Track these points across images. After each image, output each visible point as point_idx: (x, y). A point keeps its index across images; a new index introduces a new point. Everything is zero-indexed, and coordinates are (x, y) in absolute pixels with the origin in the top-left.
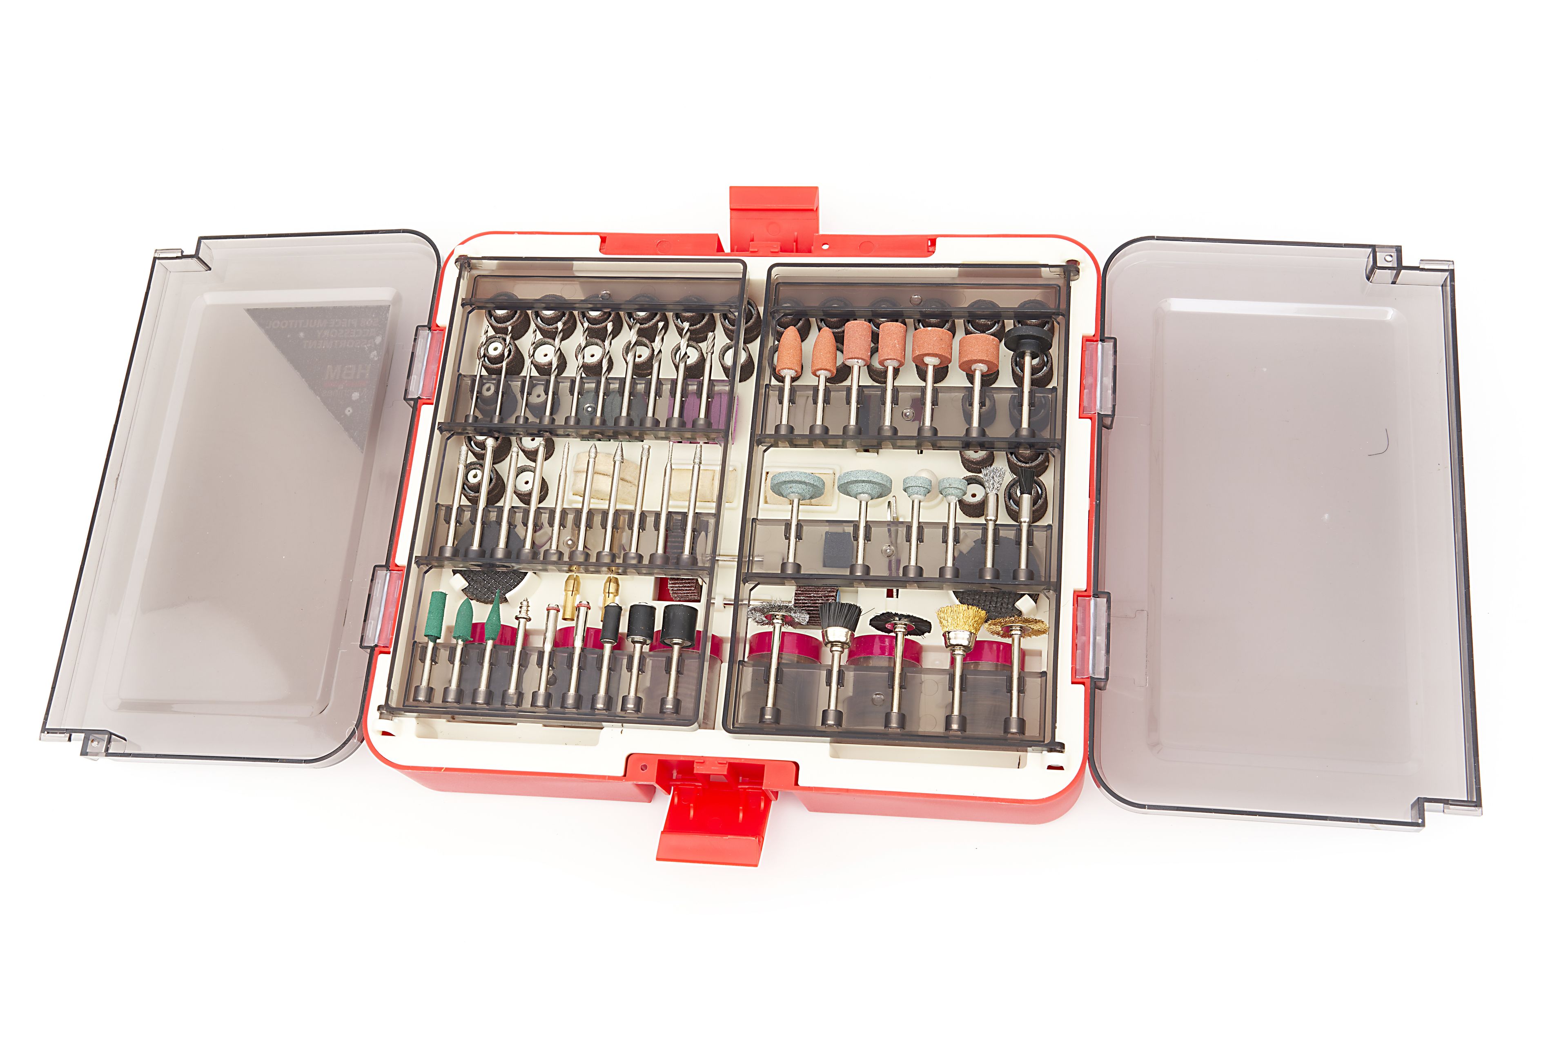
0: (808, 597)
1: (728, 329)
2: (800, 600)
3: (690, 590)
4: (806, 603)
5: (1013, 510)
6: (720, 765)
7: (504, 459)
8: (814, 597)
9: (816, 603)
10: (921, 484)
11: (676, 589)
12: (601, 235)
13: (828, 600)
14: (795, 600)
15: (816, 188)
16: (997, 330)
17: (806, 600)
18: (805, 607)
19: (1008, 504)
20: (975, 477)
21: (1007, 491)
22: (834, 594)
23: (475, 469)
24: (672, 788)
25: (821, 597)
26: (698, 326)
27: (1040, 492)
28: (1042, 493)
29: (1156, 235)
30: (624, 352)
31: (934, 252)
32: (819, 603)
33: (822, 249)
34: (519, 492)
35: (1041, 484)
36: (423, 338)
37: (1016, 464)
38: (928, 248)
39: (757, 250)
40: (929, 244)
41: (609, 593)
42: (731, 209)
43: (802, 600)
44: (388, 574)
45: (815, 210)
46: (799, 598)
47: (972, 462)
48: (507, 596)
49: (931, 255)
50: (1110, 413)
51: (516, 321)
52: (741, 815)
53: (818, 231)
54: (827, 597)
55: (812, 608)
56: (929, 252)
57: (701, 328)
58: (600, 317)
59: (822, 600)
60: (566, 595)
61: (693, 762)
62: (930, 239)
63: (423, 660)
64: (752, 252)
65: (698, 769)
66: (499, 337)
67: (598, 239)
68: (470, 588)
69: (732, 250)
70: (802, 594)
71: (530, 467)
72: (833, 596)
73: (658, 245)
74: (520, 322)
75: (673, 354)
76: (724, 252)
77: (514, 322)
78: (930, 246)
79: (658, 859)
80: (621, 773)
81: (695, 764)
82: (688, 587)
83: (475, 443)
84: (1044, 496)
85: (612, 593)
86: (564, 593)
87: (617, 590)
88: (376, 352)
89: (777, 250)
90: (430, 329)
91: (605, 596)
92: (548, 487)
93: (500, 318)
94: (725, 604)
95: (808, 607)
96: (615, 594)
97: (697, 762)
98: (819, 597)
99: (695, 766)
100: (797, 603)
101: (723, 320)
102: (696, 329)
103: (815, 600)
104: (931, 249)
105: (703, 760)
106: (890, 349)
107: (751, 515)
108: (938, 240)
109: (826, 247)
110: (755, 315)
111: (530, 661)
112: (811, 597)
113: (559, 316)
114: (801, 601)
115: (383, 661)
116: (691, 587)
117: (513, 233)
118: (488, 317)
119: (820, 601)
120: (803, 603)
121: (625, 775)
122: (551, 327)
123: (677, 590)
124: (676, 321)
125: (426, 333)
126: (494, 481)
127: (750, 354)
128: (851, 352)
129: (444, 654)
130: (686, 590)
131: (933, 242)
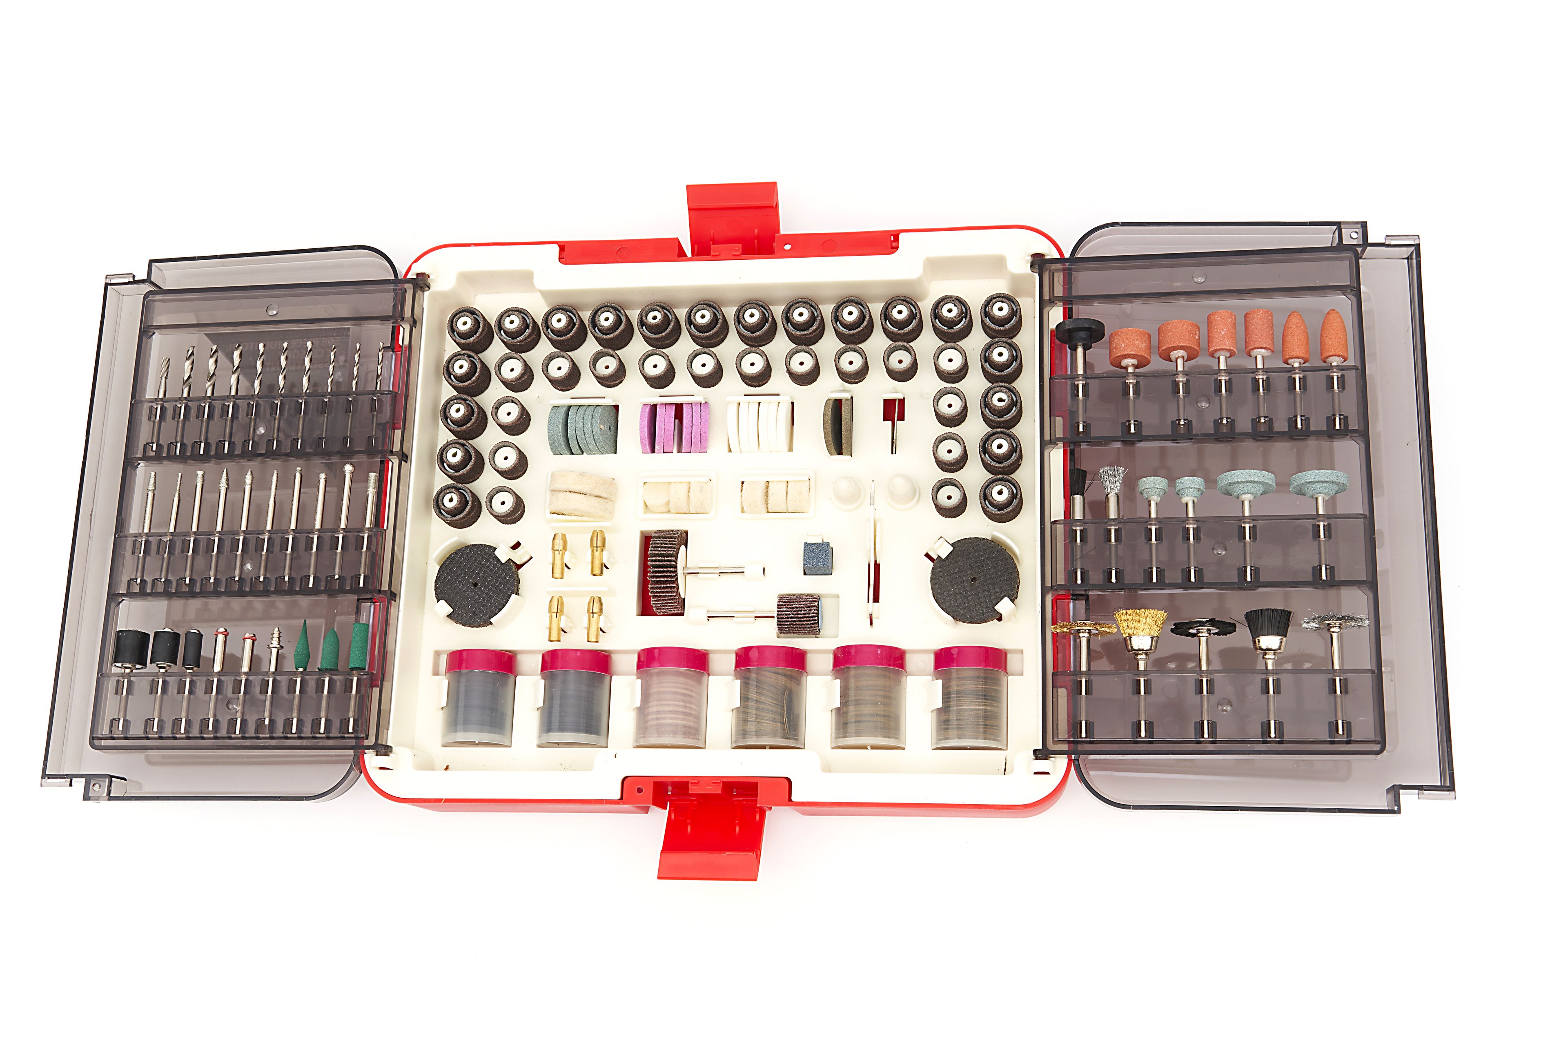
0: (790, 608)
1: (694, 336)
2: (783, 611)
3: (673, 606)
4: (789, 614)
5: (988, 511)
6: (714, 785)
7: (478, 478)
8: (797, 608)
9: (799, 614)
11: (659, 605)
12: (559, 244)
13: (810, 610)
14: (778, 611)
15: (775, 184)
16: (965, 326)
17: (788, 611)
18: (788, 618)
19: (984, 506)
20: (949, 480)
21: (982, 493)
22: (816, 604)
23: (450, 493)
24: (668, 803)
25: (804, 608)
26: (664, 334)
27: (1015, 492)
28: (1017, 491)
29: (1120, 220)
30: (591, 365)
31: (897, 248)
32: (802, 614)
33: (784, 249)
34: (496, 514)
35: (1016, 484)
36: (388, 360)
37: (990, 464)
38: (891, 244)
39: (718, 254)
40: (892, 239)
41: (593, 613)
42: (689, 209)
43: (785, 611)
44: (373, 606)
45: (774, 206)
46: (781, 609)
47: (946, 464)
48: (492, 620)
49: (895, 252)
51: (480, 336)
52: (737, 829)
53: (779, 231)
54: (809, 607)
55: (795, 619)
56: (892, 248)
57: (666, 335)
58: (564, 329)
59: (805, 610)
60: (551, 616)
61: (688, 782)
62: (892, 235)
64: (713, 256)
65: (693, 790)
66: (463, 355)
67: (556, 248)
68: (455, 614)
69: (693, 255)
70: (785, 605)
71: (505, 488)
72: (815, 606)
73: (617, 252)
74: (484, 336)
75: (641, 364)
76: (687, 256)
77: (478, 337)
78: (893, 241)
79: (659, 878)
80: (618, 797)
81: (690, 784)
82: (671, 603)
83: (449, 466)
84: (1019, 496)
85: (596, 613)
86: (549, 615)
87: (601, 610)
88: (340, 373)
89: (739, 253)
90: (393, 350)
91: (589, 616)
92: (524, 505)
93: (463, 334)
94: (709, 617)
95: (791, 618)
96: (599, 614)
97: (691, 783)
98: (802, 608)
99: (689, 787)
100: (780, 615)
101: (688, 327)
102: (662, 337)
103: (797, 611)
104: (894, 244)
105: (698, 780)
108: (902, 236)
109: (788, 247)
110: (720, 320)
112: (793, 608)
113: (523, 329)
114: (784, 613)
116: (674, 603)
117: (469, 245)
118: (451, 333)
119: (803, 612)
120: (786, 615)
121: (621, 798)
122: (515, 341)
123: (661, 606)
124: (641, 330)
125: (390, 355)
126: (470, 503)
127: (718, 360)
130: (670, 606)
131: (897, 238)
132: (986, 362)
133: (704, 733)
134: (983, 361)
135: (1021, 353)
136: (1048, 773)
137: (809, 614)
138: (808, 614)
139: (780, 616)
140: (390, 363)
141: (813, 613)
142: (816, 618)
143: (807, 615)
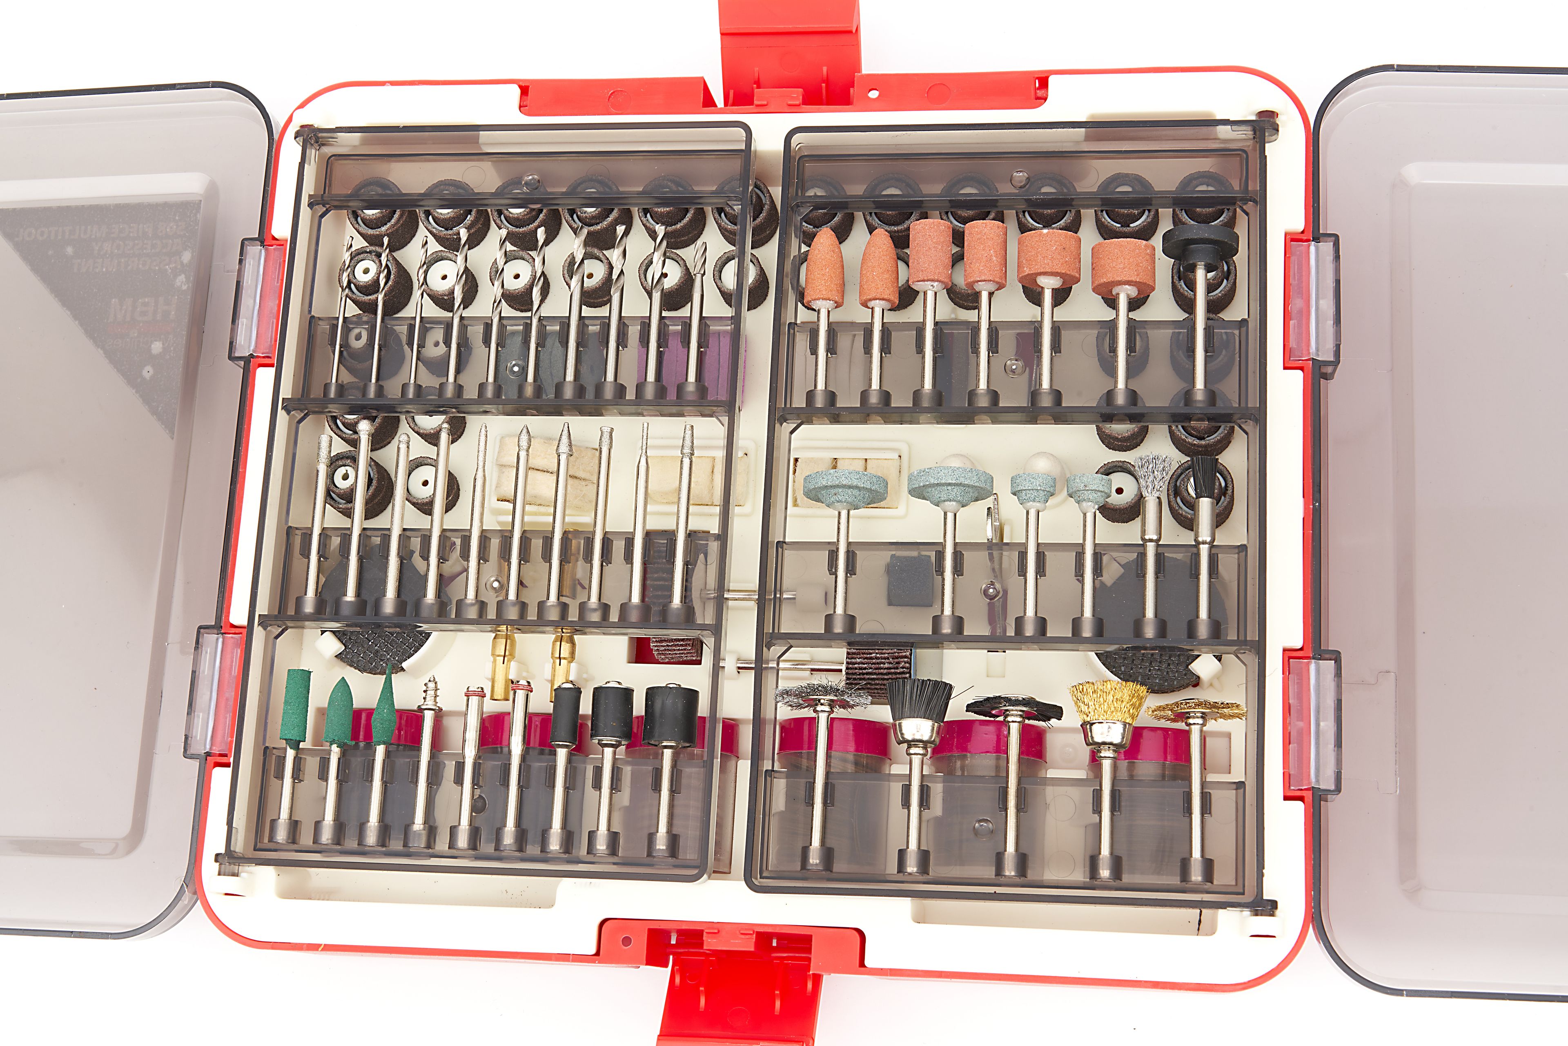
0: (866, 658)
1: (726, 230)
2: (856, 663)
3: (685, 649)
4: (865, 669)
5: (1181, 515)
6: (743, 936)
7: (389, 443)
8: (877, 658)
9: (882, 668)
10: (1040, 485)
11: (663, 648)
12: (521, 84)
13: (898, 663)
14: (848, 663)
16: (1149, 223)
17: (864, 664)
18: (863, 674)
19: (1175, 505)
20: (1121, 464)
21: (1172, 485)
22: (908, 654)
23: (345, 466)
24: (671, 957)
25: (888, 659)
26: (678, 226)
27: (1223, 484)
28: (1226, 484)
29: (1396, 62)
30: (566, 272)
31: (1045, 99)
32: (885, 669)
33: (869, 97)
34: (415, 500)
35: (1226, 473)
36: (253, 259)
37: (1184, 441)
38: (1036, 93)
39: (765, 103)
40: (1037, 85)
41: (560, 658)
42: (722, 34)
43: (859, 663)
44: (221, 640)
45: (854, 32)
46: (853, 660)
47: (1116, 439)
48: (404, 665)
49: (1041, 104)
50: (1332, 359)
51: (396, 223)
52: (778, 1004)
53: (859, 71)
54: (897, 658)
55: (875, 676)
56: (1038, 98)
57: (683, 228)
58: (525, 215)
59: (890, 663)
60: (495, 661)
61: (702, 931)
62: (1037, 78)
63: (280, 776)
64: (758, 106)
65: (710, 943)
66: (370, 252)
67: (516, 91)
68: (348, 653)
69: (726, 104)
70: (859, 654)
71: (429, 460)
72: (906, 657)
73: (610, 97)
74: (402, 225)
75: (642, 272)
76: (716, 106)
77: (393, 226)
78: (1039, 88)
80: (593, 951)
81: (704, 933)
82: (682, 645)
83: (343, 424)
84: (1229, 492)
85: (564, 658)
86: (492, 659)
87: (573, 653)
88: (183, 276)
89: (797, 103)
90: (262, 244)
91: (554, 662)
92: (458, 486)
93: (371, 220)
94: (739, 668)
95: (867, 674)
96: (569, 659)
97: (707, 933)
98: (885, 658)
99: (704, 938)
100: (851, 669)
101: (717, 215)
102: (675, 231)
103: (878, 663)
104: (1040, 93)
105: (717, 929)
106: (982, 264)
107: (776, 536)
108: (1052, 80)
109: (874, 94)
110: (766, 206)
111: (445, 775)
112: (871, 658)
113: (461, 214)
114: (856, 666)
115: (221, 777)
116: (686, 645)
117: (382, 84)
118: (353, 219)
119: (886, 665)
120: (861, 669)
121: (597, 954)
122: (450, 232)
123: (665, 650)
124: (644, 219)
125: (259, 251)
126: (374, 482)
127: (762, 269)
128: (922, 271)
129: (312, 765)
130: (679, 650)
131: (1043, 81)
132: (1180, 280)
133: (729, 850)
134: (1175, 277)
135: (1235, 267)
136: (1274, 937)
137: (897, 668)
138: (894, 668)
139: (850, 671)
140: (257, 264)
141: (903, 668)
142: (908, 675)
143: (893, 671)
